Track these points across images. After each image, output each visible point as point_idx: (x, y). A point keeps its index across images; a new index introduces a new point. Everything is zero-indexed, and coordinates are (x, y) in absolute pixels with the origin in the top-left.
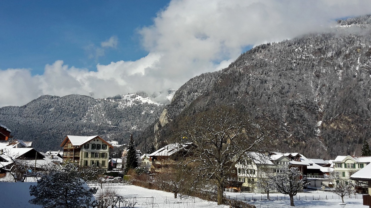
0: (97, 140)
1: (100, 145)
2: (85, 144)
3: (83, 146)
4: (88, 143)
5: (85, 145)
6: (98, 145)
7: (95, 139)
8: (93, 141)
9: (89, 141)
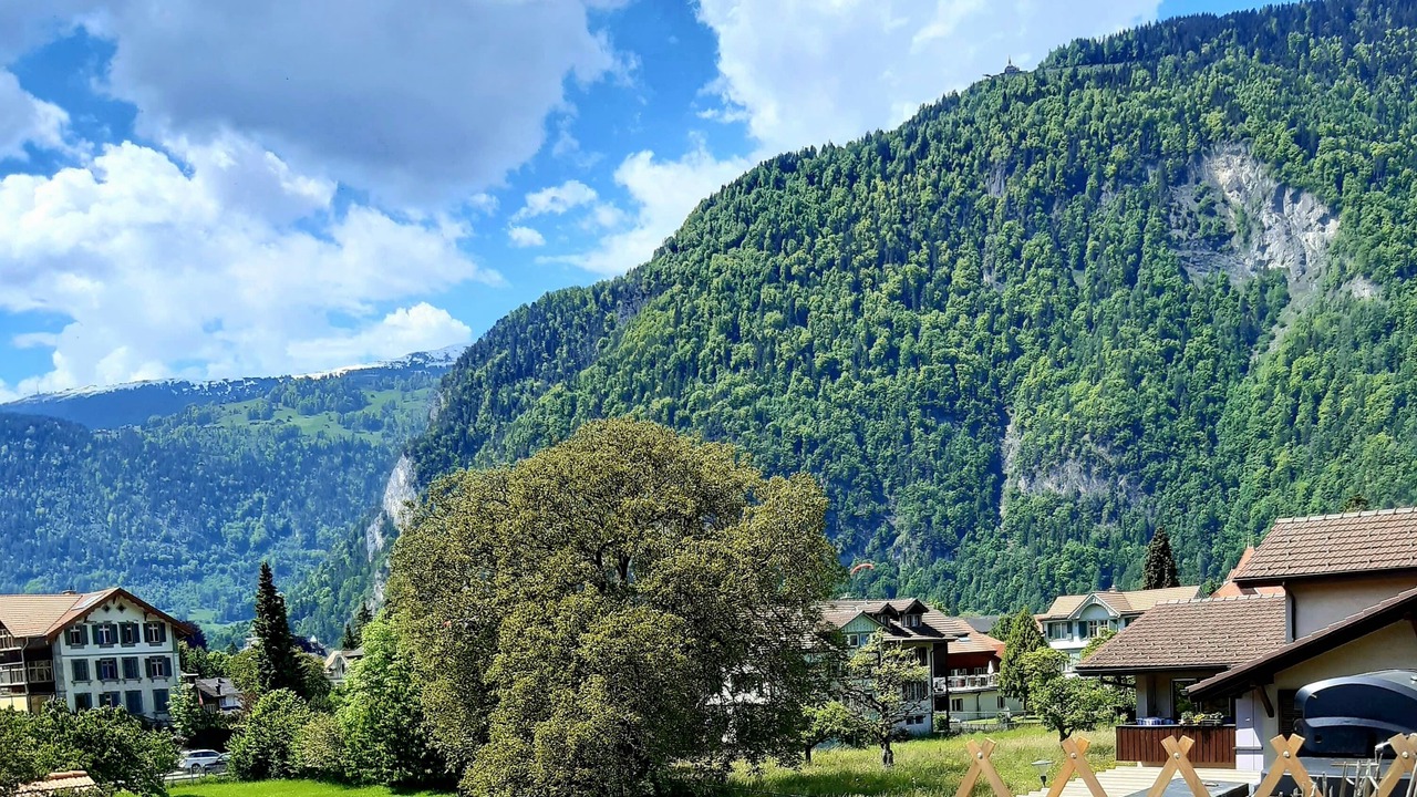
0: (117, 604)
1: (137, 625)
2: (66, 628)
3: (62, 637)
4: (81, 622)
5: (67, 632)
6: (123, 626)
7: (110, 604)
8: (103, 612)
9: (85, 615)
